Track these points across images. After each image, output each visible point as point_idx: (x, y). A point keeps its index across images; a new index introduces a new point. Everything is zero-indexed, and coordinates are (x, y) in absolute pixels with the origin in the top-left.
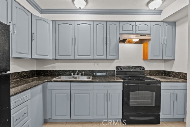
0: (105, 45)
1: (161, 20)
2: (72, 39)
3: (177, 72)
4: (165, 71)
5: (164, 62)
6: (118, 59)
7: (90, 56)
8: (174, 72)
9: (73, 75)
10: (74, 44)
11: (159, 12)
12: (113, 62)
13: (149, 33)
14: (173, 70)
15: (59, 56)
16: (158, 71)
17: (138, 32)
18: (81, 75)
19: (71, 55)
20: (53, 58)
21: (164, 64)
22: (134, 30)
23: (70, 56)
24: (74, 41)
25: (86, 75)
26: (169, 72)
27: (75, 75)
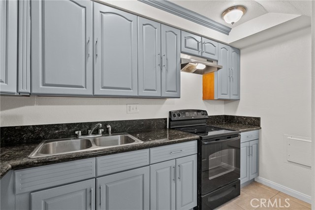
0: (158, 68)
1: (228, 43)
2: (86, 44)
3: (244, 117)
4: (226, 116)
5: (225, 104)
6: (179, 98)
7: (129, 89)
8: (239, 117)
9: (83, 134)
10: (90, 59)
11: (227, 31)
12: (162, 104)
13: (216, 59)
14: (238, 113)
15: (44, 85)
16: (219, 116)
17: (205, 55)
18: (103, 133)
19: (84, 86)
20: (21, 90)
21: (223, 105)
22: (200, 49)
23: (81, 87)
24: (91, 51)
25: (114, 132)
26: (232, 117)
27: (87, 134)
